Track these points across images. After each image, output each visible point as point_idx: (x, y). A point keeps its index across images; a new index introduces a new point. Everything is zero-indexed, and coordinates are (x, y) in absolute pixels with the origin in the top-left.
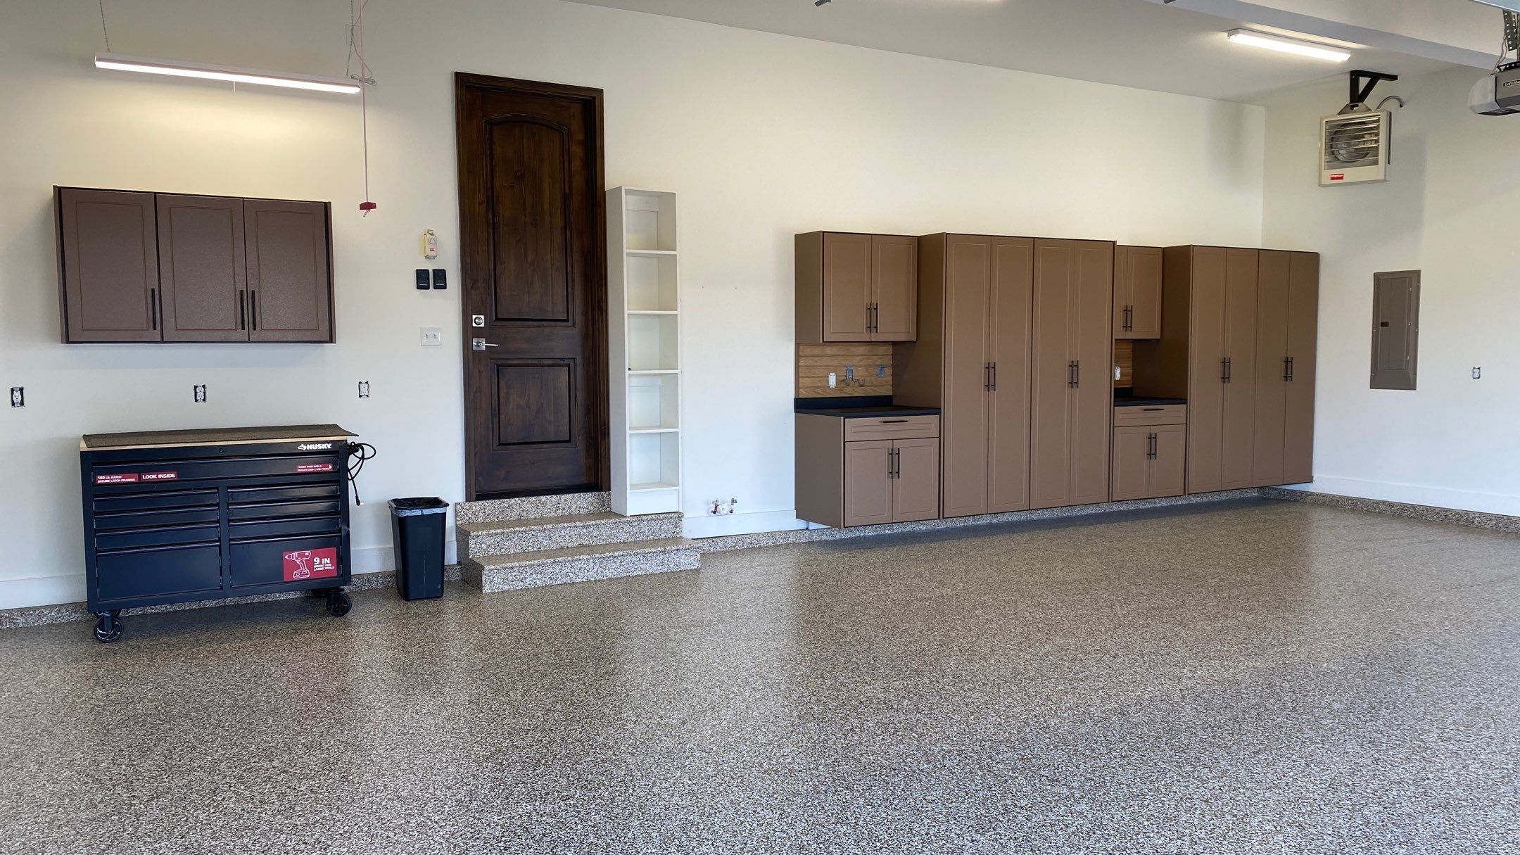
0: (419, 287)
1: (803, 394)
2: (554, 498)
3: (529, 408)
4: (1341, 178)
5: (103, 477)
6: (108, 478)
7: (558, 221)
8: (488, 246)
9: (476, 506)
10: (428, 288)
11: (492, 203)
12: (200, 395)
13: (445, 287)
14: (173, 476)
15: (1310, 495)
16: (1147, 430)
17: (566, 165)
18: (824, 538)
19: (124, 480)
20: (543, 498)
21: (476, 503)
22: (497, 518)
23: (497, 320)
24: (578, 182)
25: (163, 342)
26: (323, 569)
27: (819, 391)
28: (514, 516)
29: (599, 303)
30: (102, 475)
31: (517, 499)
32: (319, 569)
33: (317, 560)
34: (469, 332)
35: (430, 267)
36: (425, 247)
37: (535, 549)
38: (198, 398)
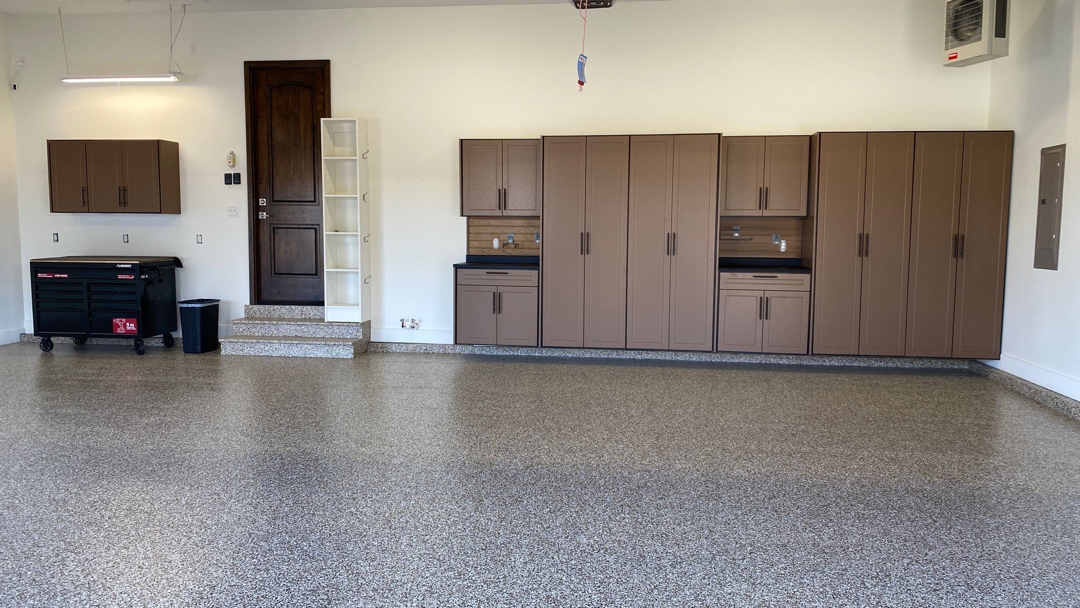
0: (226, 184)
1: (475, 252)
2: (300, 307)
3: (292, 253)
7: (309, 142)
9: (253, 307)
10: (231, 184)
13: (240, 183)
16: (757, 294)
17: (315, 107)
20: (293, 307)
21: (255, 306)
22: (267, 316)
23: (273, 201)
25: (91, 212)
27: (485, 250)
28: (276, 316)
31: (278, 306)
33: (128, 324)
34: (254, 209)
35: (232, 172)
36: (229, 161)
37: (269, 335)
38: (125, 241)
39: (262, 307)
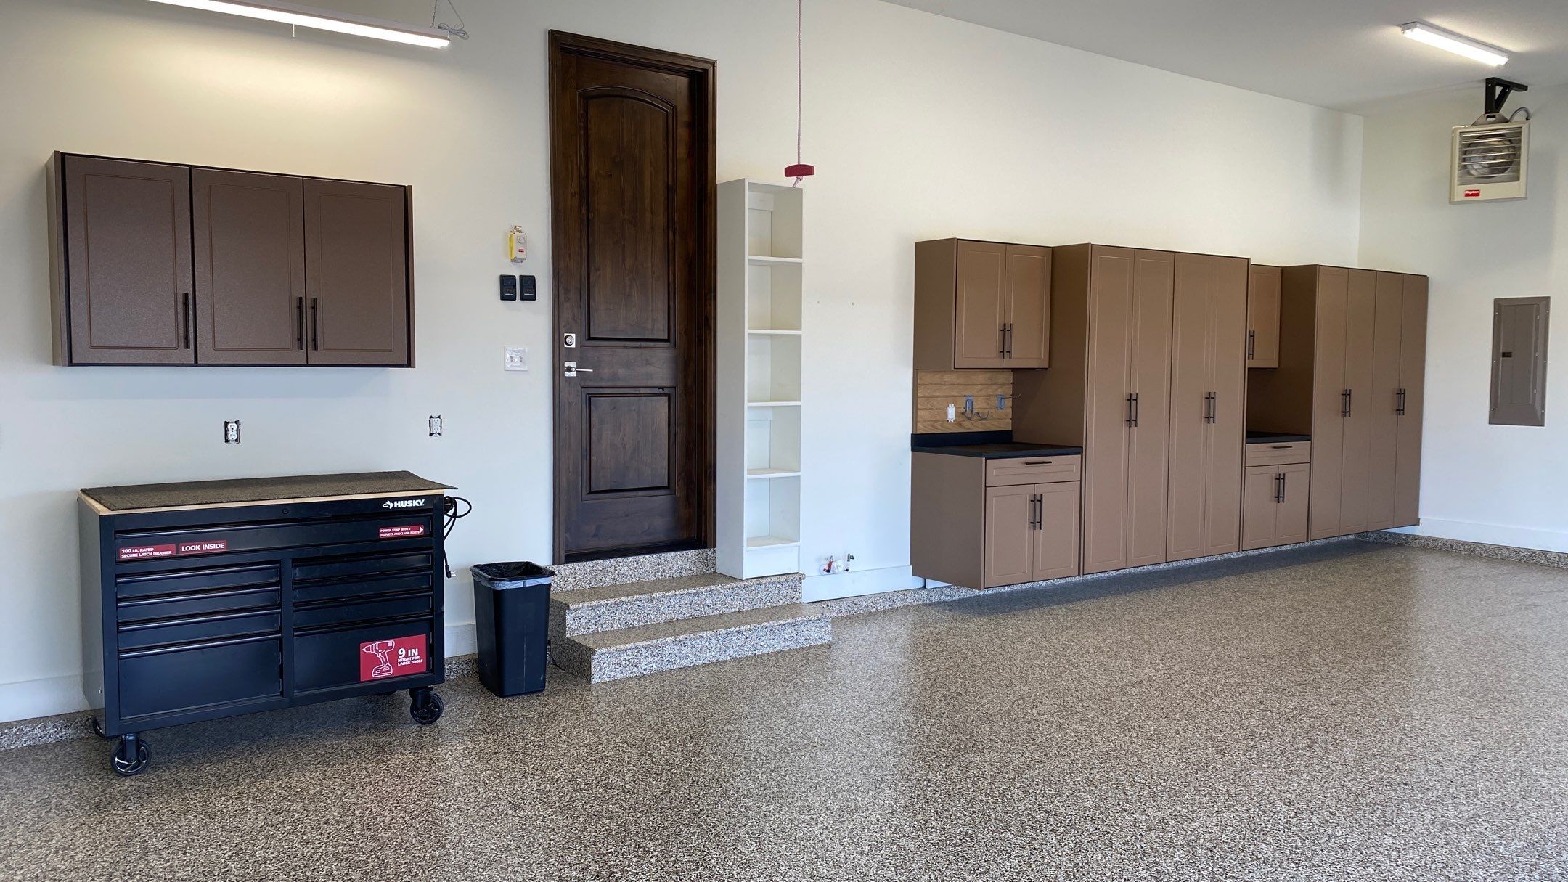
0: (503, 298)
1: (922, 430)
2: (653, 558)
3: (624, 447)
4: (1477, 195)
5: (129, 550)
6: (136, 551)
7: (661, 220)
8: (581, 247)
9: (565, 569)
10: (514, 299)
11: (586, 195)
12: (232, 435)
13: (534, 298)
14: (221, 546)
15: (1417, 539)
16: (1275, 470)
17: (670, 151)
18: (943, 598)
19: (157, 553)
20: (641, 558)
21: (565, 566)
22: (589, 584)
23: (589, 338)
24: (683, 172)
25: (196, 364)
26: (409, 663)
27: (938, 425)
29: (707, 319)
30: (128, 547)
31: (612, 560)
32: (404, 663)
33: (402, 652)
34: (558, 354)
35: (517, 272)
36: (511, 248)
37: (641, 624)
38: (230, 437)
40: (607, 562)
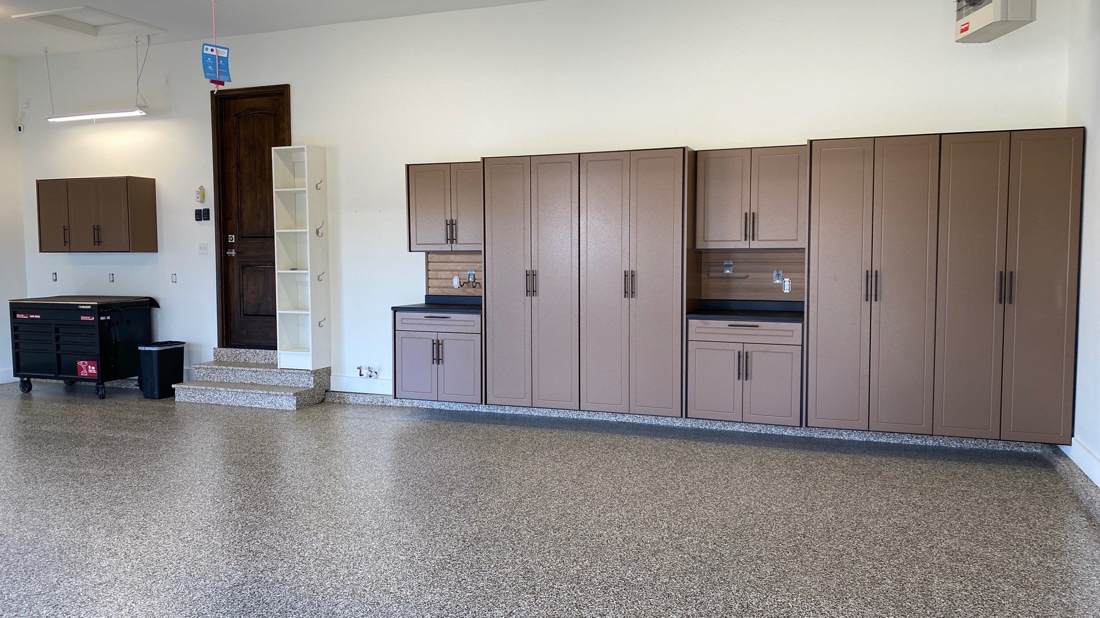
1: (432, 292)
3: (259, 293)
10: (202, 220)
13: (209, 219)
16: (734, 348)
20: (258, 351)
21: (223, 349)
23: (241, 237)
25: (70, 252)
26: (92, 372)
27: (445, 290)
30: (16, 314)
32: (90, 372)
33: (89, 367)
34: (222, 246)
35: (202, 207)
36: (198, 197)
39: (229, 350)
40: (242, 350)
